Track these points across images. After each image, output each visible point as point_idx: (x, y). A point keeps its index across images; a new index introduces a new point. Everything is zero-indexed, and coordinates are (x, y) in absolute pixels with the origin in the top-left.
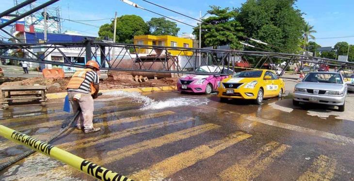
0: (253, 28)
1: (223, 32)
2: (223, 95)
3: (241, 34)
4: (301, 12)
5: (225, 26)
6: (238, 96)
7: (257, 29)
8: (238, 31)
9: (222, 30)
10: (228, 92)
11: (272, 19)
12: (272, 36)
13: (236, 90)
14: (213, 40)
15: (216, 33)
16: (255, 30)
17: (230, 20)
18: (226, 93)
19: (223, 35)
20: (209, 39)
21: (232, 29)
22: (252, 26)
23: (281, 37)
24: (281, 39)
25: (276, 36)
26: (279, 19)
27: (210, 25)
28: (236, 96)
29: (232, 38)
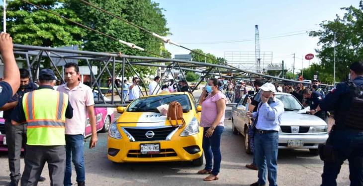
0: (96, 22)
1: (46, 25)
2: (129, 156)
3: (77, 30)
4: (160, 7)
5: (50, 15)
6: (169, 155)
7: (103, 25)
8: (72, 24)
9: (46, 22)
10: (146, 149)
11: (124, 11)
12: (125, 35)
13: (165, 144)
14: (29, 37)
15: (34, 26)
16: (99, 25)
17: (56, 6)
18: (139, 151)
19: (47, 29)
20: (22, 36)
21: (62, 20)
22: (95, 18)
23: (139, 38)
24: (138, 40)
25: (131, 36)
26: (135, 13)
27: (21, 12)
28: (163, 156)
29: (63, 36)
